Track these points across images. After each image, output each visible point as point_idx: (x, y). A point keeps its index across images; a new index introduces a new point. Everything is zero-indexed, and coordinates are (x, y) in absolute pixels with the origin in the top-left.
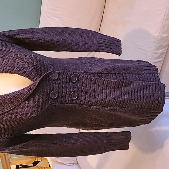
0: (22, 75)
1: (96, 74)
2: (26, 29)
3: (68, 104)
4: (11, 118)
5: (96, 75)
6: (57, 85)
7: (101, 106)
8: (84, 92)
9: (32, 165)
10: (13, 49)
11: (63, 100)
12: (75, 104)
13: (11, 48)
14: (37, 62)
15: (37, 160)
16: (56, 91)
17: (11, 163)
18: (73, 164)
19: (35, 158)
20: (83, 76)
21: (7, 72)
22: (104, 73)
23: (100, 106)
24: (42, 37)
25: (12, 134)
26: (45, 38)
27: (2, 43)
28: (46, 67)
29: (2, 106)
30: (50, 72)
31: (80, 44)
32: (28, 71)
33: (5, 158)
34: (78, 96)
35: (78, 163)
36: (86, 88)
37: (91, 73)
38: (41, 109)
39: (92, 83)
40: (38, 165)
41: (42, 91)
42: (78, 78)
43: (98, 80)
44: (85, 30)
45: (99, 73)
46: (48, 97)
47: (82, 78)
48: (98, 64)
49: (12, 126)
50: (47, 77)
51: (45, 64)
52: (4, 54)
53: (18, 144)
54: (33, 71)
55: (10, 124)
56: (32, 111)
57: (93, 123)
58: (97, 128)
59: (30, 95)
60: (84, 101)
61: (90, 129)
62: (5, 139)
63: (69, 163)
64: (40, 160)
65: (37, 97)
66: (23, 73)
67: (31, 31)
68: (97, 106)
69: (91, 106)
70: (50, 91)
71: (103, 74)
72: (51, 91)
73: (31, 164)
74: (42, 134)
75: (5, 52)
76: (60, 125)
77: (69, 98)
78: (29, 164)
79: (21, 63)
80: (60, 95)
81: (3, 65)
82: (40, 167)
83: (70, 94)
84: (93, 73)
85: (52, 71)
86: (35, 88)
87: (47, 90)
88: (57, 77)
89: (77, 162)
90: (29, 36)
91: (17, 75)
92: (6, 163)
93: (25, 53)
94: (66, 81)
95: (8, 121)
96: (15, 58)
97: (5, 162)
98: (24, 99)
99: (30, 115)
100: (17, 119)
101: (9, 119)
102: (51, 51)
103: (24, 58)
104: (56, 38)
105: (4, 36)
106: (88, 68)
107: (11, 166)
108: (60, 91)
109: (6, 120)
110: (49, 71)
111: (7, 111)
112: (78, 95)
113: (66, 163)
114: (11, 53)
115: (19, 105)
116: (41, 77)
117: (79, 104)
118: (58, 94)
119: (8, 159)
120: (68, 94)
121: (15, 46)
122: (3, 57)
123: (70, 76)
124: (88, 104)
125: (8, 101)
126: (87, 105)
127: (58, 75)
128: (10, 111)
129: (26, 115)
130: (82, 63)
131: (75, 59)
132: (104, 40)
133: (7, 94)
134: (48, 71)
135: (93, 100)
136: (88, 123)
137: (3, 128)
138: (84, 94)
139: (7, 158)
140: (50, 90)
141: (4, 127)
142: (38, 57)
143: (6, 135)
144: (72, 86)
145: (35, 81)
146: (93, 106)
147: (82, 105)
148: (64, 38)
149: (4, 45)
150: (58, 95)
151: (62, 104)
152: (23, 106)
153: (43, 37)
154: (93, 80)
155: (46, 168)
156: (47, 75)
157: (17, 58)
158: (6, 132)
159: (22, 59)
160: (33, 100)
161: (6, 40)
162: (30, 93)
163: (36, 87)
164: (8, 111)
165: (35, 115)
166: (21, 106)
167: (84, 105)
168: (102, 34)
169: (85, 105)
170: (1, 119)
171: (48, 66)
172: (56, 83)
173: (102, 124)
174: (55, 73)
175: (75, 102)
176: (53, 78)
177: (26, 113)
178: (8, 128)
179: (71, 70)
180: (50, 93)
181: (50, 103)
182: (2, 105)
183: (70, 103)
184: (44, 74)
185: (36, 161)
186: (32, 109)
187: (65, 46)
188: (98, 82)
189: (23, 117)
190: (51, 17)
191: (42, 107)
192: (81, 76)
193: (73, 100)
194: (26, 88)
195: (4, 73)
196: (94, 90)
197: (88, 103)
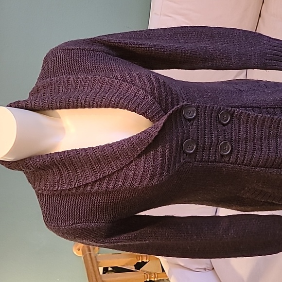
0: (134, 111)
1: (263, 108)
2: (136, 31)
3: (213, 162)
4: (114, 186)
5: (264, 110)
6: (195, 128)
7: (274, 168)
8: (242, 142)
9: (133, 268)
10: (117, 66)
11: (206, 157)
12: (227, 163)
13: (113, 64)
14: (160, 87)
15: (142, 259)
16: (192, 139)
17: (100, 263)
18: (205, 269)
19: (139, 256)
20: (242, 113)
21: (107, 106)
22: (280, 108)
23: (271, 168)
24: (165, 44)
25: (116, 215)
26: (170, 46)
27: (98, 56)
28: (176, 96)
29: (101, 165)
30: (183, 105)
31: (231, 56)
32: (145, 104)
33: (90, 254)
34: (232, 149)
35: (213, 269)
36: (246, 134)
37: (255, 107)
38: (168, 172)
39: (258, 126)
40: (144, 268)
41: (169, 138)
42: (232, 115)
43: (269, 120)
44: (239, 30)
45: (270, 108)
46: (180, 149)
47: (240, 116)
48: (266, 90)
49: (116, 200)
50: (178, 115)
51: (173, 90)
52: (103, 74)
53: (125, 233)
54: (154, 103)
55: (114, 198)
56: (152, 174)
57: (257, 199)
58: (263, 208)
59: (149, 145)
60: (242, 159)
61: (249, 209)
62: (104, 223)
63: (198, 267)
64: (147, 261)
65: (160, 149)
66: (137, 106)
67: (146, 34)
68: (267, 167)
69: (254, 167)
70: (182, 140)
71: (277, 108)
72: (184, 140)
73: (131, 266)
74: (165, 216)
75: (103, 71)
76: (196, 201)
77: (216, 152)
78: (129, 266)
79: (132, 89)
80: (200, 146)
81: (101, 93)
82: (147, 272)
83: (217, 145)
84: (258, 107)
85: (185, 103)
86: (156, 134)
87: (177, 137)
88: (195, 114)
89: (212, 266)
90: (144, 42)
91: (126, 110)
92: (92, 262)
93: (138, 72)
94: (211, 122)
95: (110, 192)
96: (122, 81)
97: (90, 262)
98: (138, 154)
99: (149, 182)
100: (126, 189)
101: (112, 188)
102: (179, 69)
103: (137, 81)
104: (189, 46)
105: (101, 43)
106: (249, 99)
107: (99, 268)
108: (201, 140)
109: (106, 190)
110: (181, 104)
111: (108, 175)
112: (232, 146)
113: (193, 267)
114: (114, 73)
115: (129, 164)
116: (168, 114)
117: (234, 164)
118: (197, 145)
119: (95, 257)
120: (214, 145)
121: (120, 60)
122: (101, 80)
123: (218, 113)
124: (251, 163)
125: (111, 157)
126: (247, 166)
127: (197, 110)
128: (113, 173)
129: (141, 182)
130: (236, 89)
131: (222, 82)
132: (275, 48)
133: (109, 144)
134: (178, 102)
135: (260, 156)
136: (247, 198)
137: (101, 205)
138: (242, 146)
139: (93, 255)
140: (183, 137)
141: (104, 202)
142: (161, 78)
143: (106, 216)
144: (221, 131)
145: (157, 121)
146: (259, 167)
147: (238, 164)
148: (203, 46)
149: (101, 60)
150: (197, 147)
151: (203, 163)
152: (136, 165)
153: (167, 45)
154: (260, 119)
155: (157, 274)
156: (178, 111)
157: (124, 81)
158: (105, 211)
159: (133, 82)
160: (154, 156)
161: (104, 51)
162: (148, 142)
163: (159, 132)
164: (111, 175)
165: (157, 182)
166: (133, 166)
167: (243, 165)
168: (270, 38)
169: (245, 165)
170: (98, 189)
171: (178, 95)
172: (192, 125)
173: (274, 202)
174: (192, 107)
175: (227, 159)
176: (187, 117)
177: (141, 179)
178: (110, 204)
179: (219, 102)
180: (182, 143)
181: (182, 160)
182: (100, 163)
183: (218, 162)
184: (173, 108)
185: (140, 261)
186: (152, 171)
187: (205, 60)
188: (269, 124)
189: (136, 185)
190: (170, 15)
191: (169, 168)
192: (238, 112)
193: (222, 156)
194: (140, 133)
195: (102, 107)
196: (261, 139)
197: (250, 161)
